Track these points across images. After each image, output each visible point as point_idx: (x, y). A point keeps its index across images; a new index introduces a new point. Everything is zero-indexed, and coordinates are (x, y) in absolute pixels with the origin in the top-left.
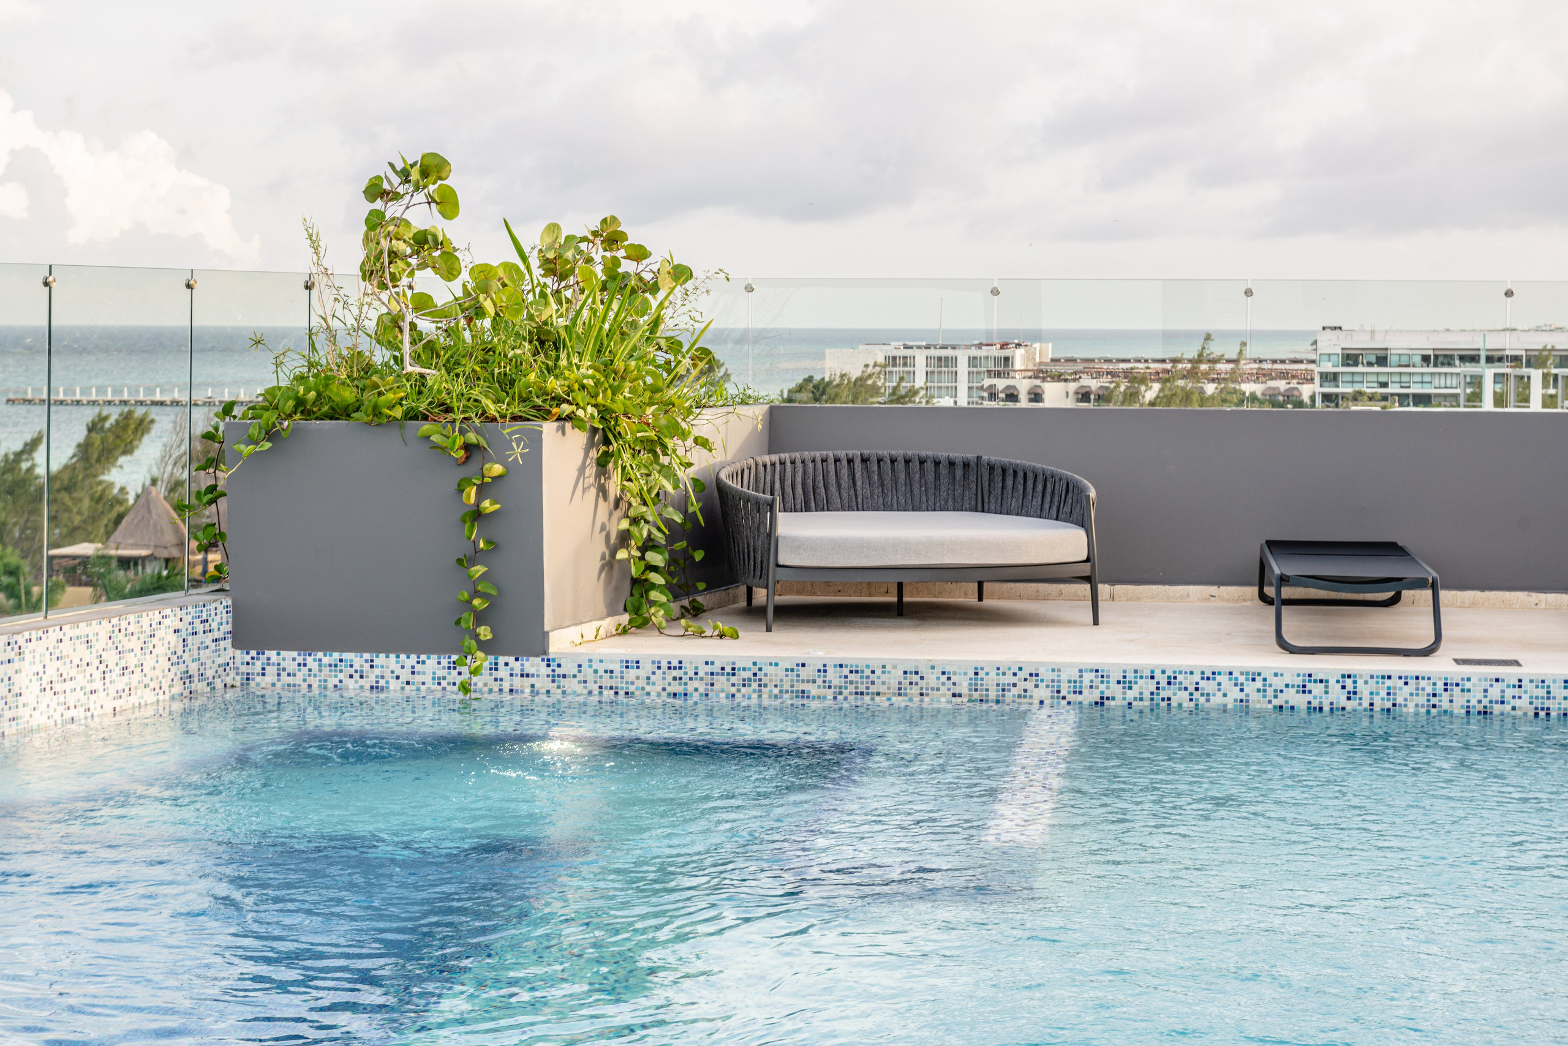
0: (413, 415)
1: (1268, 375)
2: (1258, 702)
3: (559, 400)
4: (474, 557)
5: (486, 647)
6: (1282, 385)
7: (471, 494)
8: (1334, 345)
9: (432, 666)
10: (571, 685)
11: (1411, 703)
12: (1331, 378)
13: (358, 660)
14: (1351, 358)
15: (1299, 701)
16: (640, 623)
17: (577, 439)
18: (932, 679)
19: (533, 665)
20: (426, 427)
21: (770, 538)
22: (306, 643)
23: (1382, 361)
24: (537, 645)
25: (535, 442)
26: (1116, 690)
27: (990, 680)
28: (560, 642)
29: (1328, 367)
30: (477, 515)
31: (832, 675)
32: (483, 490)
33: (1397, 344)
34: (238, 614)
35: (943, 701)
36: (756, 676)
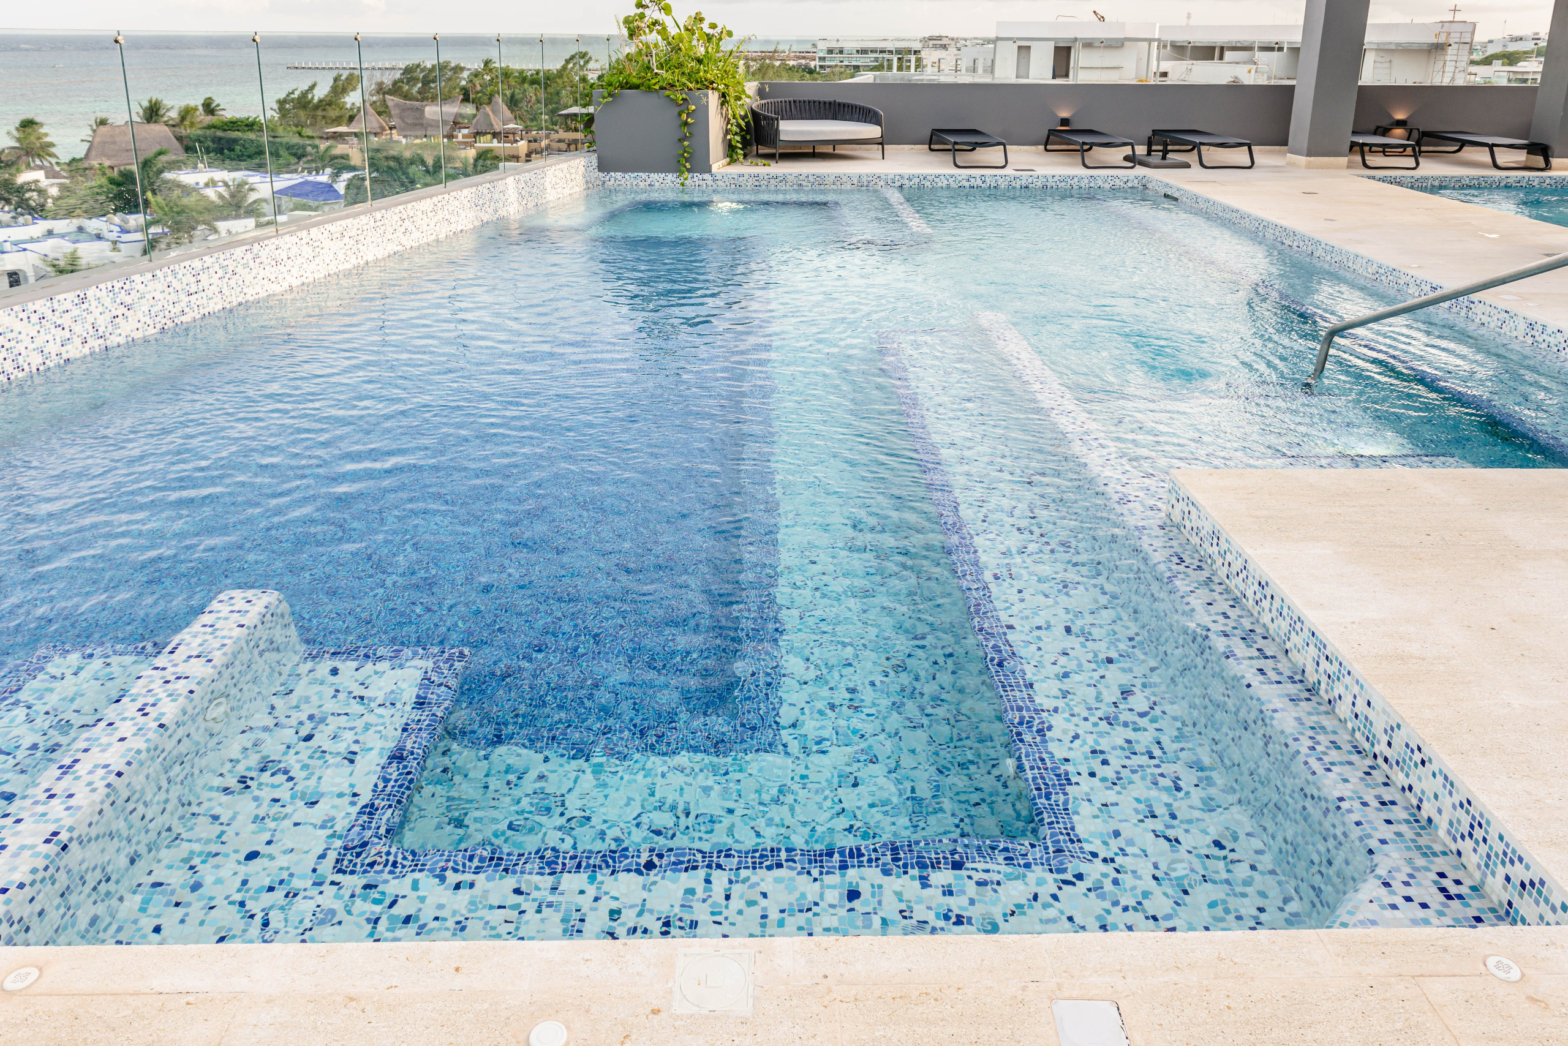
0: (662, 88)
1: (799, 58)
2: (953, 185)
3: (712, 83)
4: (685, 138)
5: (689, 171)
6: (803, 62)
7: (684, 116)
8: (823, 46)
9: (670, 177)
10: (720, 183)
11: (1003, 185)
12: (822, 59)
13: (644, 175)
14: (830, 51)
15: (967, 184)
16: (733, 161)
17: (716, 94)
18: (845, 179)
19: (707, 176)
20: (667, 93)
21: (777, 131)
22: (625, 170)
23: (841, 52)
24: (708, 170)
25: (707, 96)
26: (906, 182)
27: (864, 179)
28: (715, 168)
29: (821, 55)
30: (686, 124)
31: (811, 179)
32: (688, 115)
33: (847, 45)
34: (599, 159)
35: (849, 187)
36: (784, 180)
